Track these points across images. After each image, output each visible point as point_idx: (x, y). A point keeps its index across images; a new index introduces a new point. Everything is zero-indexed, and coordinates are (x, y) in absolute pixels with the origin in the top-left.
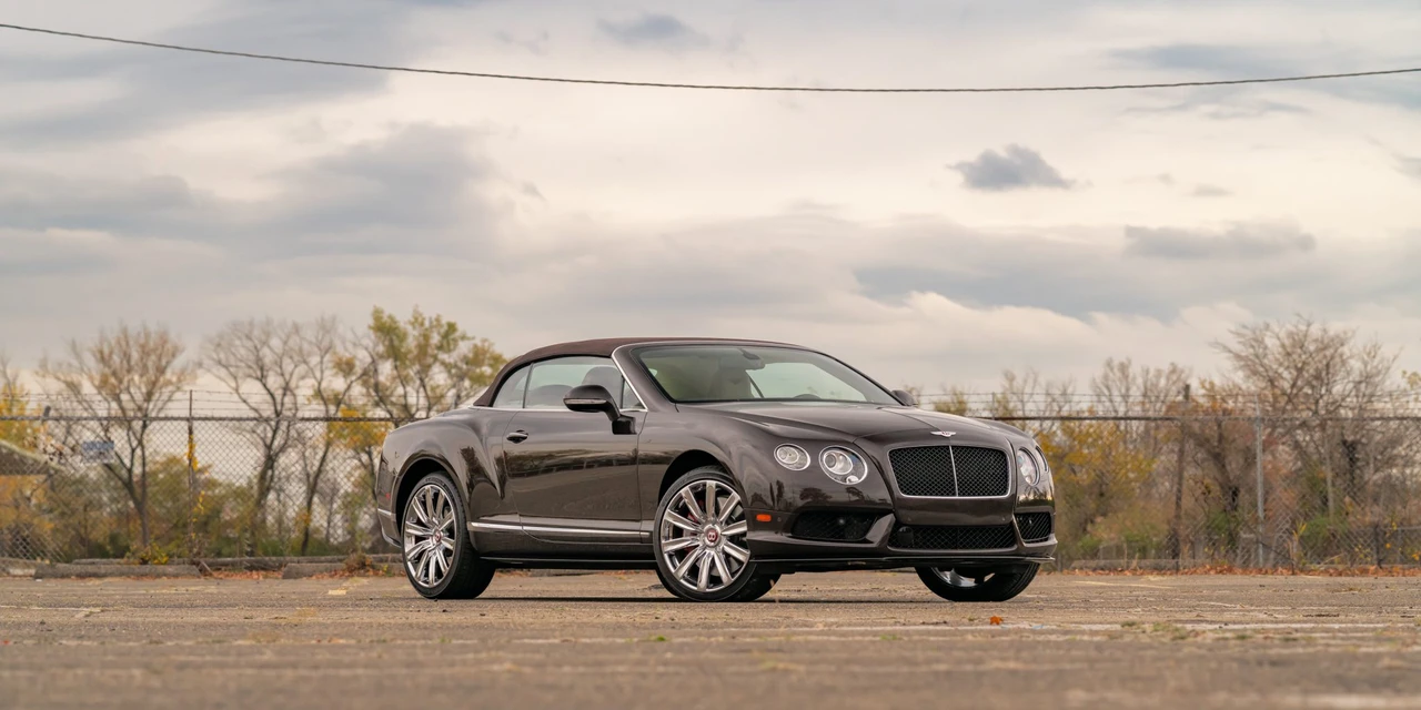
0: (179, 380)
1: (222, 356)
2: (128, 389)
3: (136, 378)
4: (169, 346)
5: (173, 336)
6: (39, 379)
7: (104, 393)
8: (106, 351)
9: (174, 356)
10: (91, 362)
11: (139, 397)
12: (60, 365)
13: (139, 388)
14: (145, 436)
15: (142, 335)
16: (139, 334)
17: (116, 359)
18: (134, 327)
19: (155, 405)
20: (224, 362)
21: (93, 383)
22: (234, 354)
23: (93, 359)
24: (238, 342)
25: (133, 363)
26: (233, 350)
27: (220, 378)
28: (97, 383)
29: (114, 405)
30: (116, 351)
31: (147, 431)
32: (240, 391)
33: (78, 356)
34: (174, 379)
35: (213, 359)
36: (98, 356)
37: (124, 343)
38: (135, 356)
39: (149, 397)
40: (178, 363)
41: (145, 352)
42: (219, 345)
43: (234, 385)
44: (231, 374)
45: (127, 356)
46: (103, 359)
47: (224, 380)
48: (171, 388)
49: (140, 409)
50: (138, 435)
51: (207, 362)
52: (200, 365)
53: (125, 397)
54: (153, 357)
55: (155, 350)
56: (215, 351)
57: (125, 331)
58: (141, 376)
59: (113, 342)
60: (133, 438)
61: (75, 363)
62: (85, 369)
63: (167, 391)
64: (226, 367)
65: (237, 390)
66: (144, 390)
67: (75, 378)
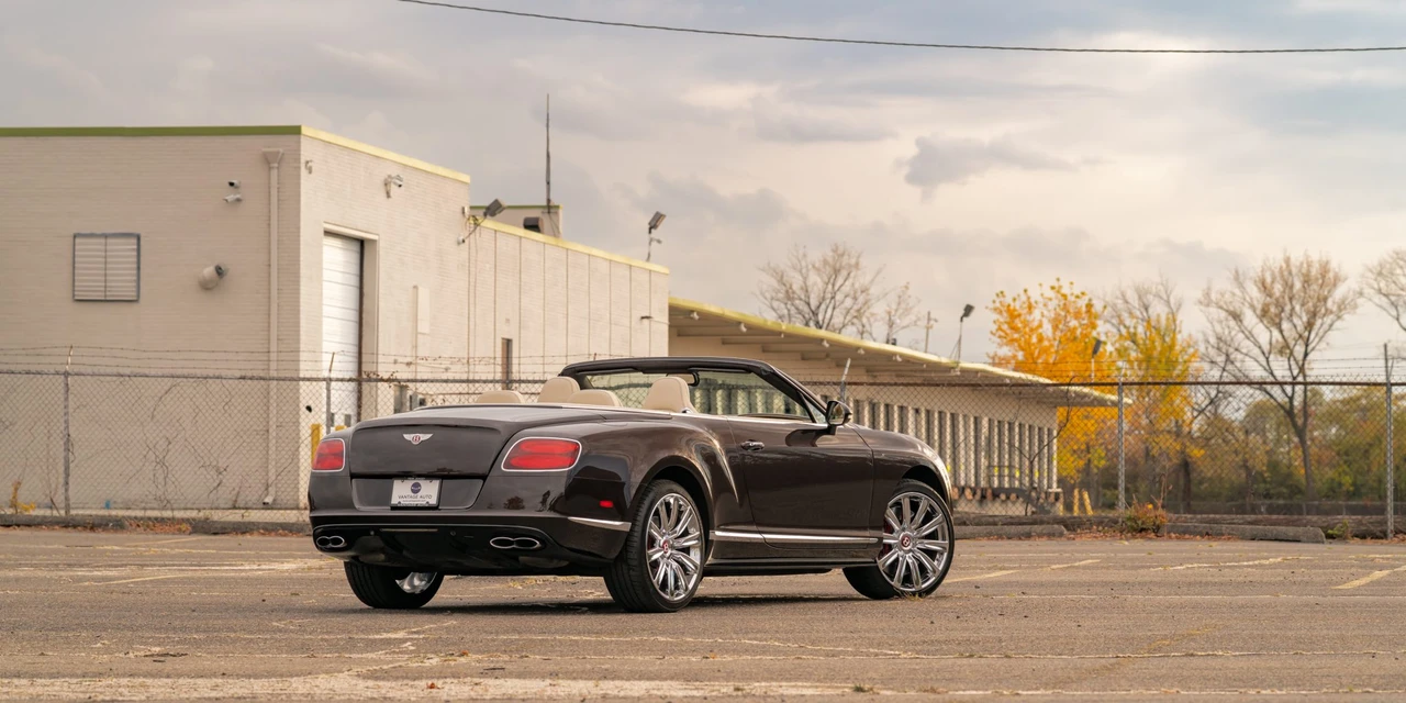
0: (1340, 310)
1: (1383, 284)
2: (1290, 318)
3: (1298, 308)
4: (1331, 275)
5: (1334, 265)
6: (1202, 308)
7: (1265, 322)
8: (1269, 280)
9: (1335, 285)
10: (1254, 293)
11: (1300, 324)
12: (1223, 295)
13: (1301, 318)
14: (1306, 366)
15: (1305, 265)
16: (1302, 264)
17: (1278, 289)
18: (1297, 257)
19: (1317, 334)
20: (1383, 291)
21: (1254, 311)
22: (1394, 282)
23: (1255, 289)
24: (1398, 271)
25: (1295, 291)
26: (1394, 278)
27: (1381, 306)
28: (1258, 312)
29: (1276, 333)
30: (1278, 278)
31: (1309, 358)
32: (1402, 321)
33: (1241, 286)
34: (1335, 309)
35: (1373, 288)
36: (1260, 285)
37: (1286, 273)
38: (1298, 285)
39: (1309, 326)
40: (1339, 293)
41: (1307, 281)
42: (1380, 274)
43: (1394, 313)
44: (1392, 303)
45: (1289, 286)
46: (1264, 287)
47: (1385, 309)
48: (1331, 317)
49: (1301, 336)
50: (1301, 363)
51: (1367, 291)
52: (1361, 294)
53: (1286, 325)
54: (1315, 287)
55: (1317, 279)
56: (1376, 280)
57: (1287, 261)
58: (1303, 305)
59: (1277, 271)
60: (1294, 366)
61: (1237, 291)
62: (1248, 299)
63: (1328, 320)
64: (1386, 296)
65: (1398, 319)
66: (1305, 319)
67: (1236, 306)
